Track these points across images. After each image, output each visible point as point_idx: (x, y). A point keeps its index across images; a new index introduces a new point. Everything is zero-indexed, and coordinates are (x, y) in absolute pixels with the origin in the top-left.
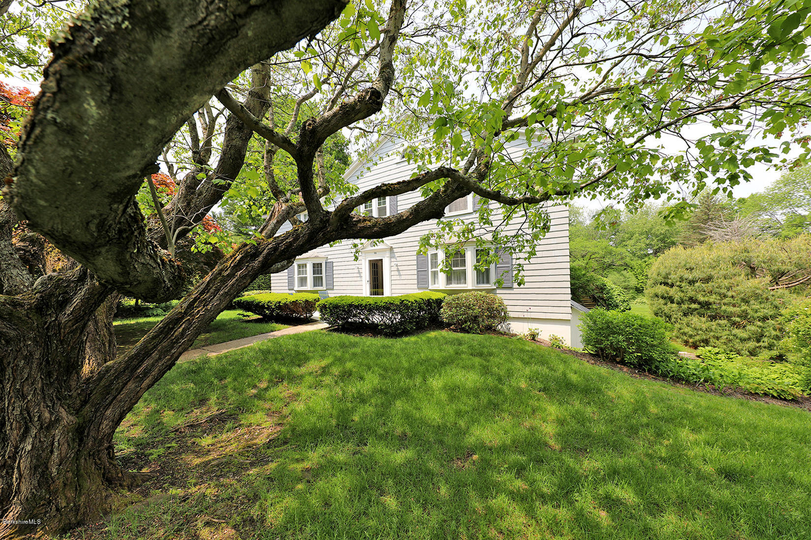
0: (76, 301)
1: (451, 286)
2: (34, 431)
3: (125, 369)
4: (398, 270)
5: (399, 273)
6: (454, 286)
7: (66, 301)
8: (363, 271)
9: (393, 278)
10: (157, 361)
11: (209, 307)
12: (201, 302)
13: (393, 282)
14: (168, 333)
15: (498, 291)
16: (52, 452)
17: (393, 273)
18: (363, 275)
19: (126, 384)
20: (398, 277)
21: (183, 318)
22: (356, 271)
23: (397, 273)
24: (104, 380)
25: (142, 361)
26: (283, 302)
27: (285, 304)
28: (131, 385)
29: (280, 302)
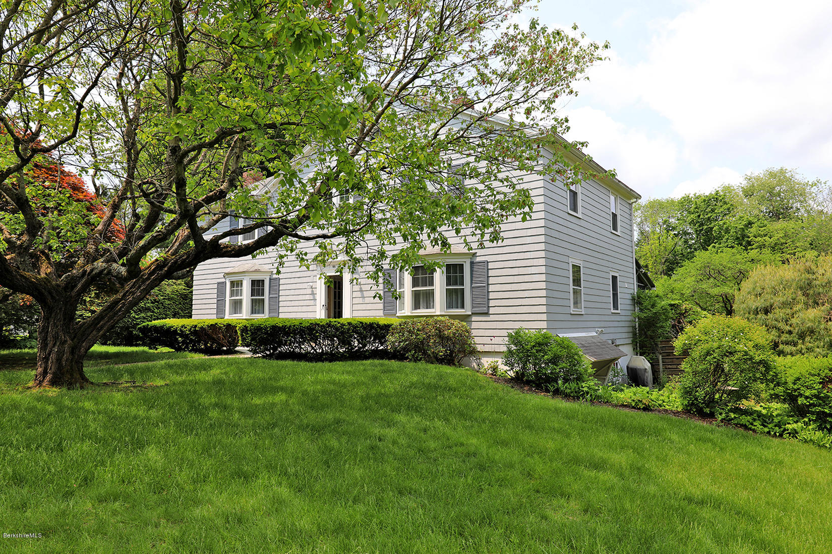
0: (79, 286)
1: (418, 311)
2: (58, 344)
3: (92, 324)
4: (361, 291)
5: (362, 294)
6: (422, 311)
7: (76, 286)
8: (318, 291)
9: (355, 301)
10: (107, 322)
11: (135, 296)
12: (130, 293)
13: (355, 307)
14: (113, 308)
15: (474, 318)
16: (64, 355)
17: (355, 295)
18: (318, 297)
19: (92, 332)
20: (361, 301)
21: (120, 301)
22: (309, 291)
23: (359, 294)
24: (83, 328)
25: (100, 321)
26: (199, 325)
27: (202, 328)
28: (94, 332)
29: (196, 326)
